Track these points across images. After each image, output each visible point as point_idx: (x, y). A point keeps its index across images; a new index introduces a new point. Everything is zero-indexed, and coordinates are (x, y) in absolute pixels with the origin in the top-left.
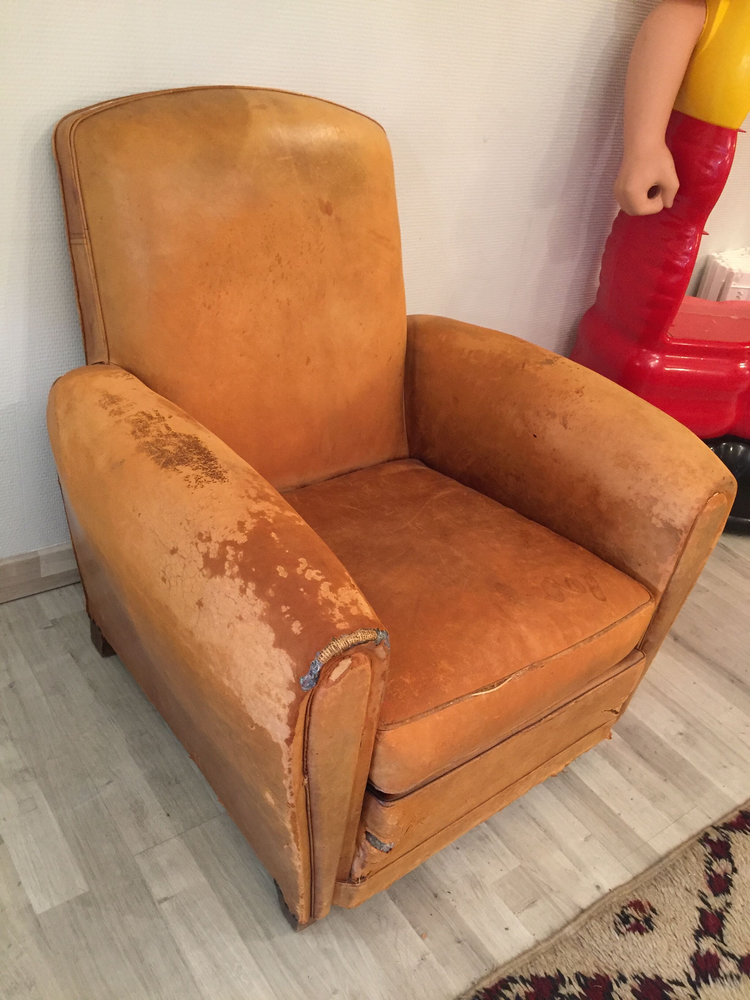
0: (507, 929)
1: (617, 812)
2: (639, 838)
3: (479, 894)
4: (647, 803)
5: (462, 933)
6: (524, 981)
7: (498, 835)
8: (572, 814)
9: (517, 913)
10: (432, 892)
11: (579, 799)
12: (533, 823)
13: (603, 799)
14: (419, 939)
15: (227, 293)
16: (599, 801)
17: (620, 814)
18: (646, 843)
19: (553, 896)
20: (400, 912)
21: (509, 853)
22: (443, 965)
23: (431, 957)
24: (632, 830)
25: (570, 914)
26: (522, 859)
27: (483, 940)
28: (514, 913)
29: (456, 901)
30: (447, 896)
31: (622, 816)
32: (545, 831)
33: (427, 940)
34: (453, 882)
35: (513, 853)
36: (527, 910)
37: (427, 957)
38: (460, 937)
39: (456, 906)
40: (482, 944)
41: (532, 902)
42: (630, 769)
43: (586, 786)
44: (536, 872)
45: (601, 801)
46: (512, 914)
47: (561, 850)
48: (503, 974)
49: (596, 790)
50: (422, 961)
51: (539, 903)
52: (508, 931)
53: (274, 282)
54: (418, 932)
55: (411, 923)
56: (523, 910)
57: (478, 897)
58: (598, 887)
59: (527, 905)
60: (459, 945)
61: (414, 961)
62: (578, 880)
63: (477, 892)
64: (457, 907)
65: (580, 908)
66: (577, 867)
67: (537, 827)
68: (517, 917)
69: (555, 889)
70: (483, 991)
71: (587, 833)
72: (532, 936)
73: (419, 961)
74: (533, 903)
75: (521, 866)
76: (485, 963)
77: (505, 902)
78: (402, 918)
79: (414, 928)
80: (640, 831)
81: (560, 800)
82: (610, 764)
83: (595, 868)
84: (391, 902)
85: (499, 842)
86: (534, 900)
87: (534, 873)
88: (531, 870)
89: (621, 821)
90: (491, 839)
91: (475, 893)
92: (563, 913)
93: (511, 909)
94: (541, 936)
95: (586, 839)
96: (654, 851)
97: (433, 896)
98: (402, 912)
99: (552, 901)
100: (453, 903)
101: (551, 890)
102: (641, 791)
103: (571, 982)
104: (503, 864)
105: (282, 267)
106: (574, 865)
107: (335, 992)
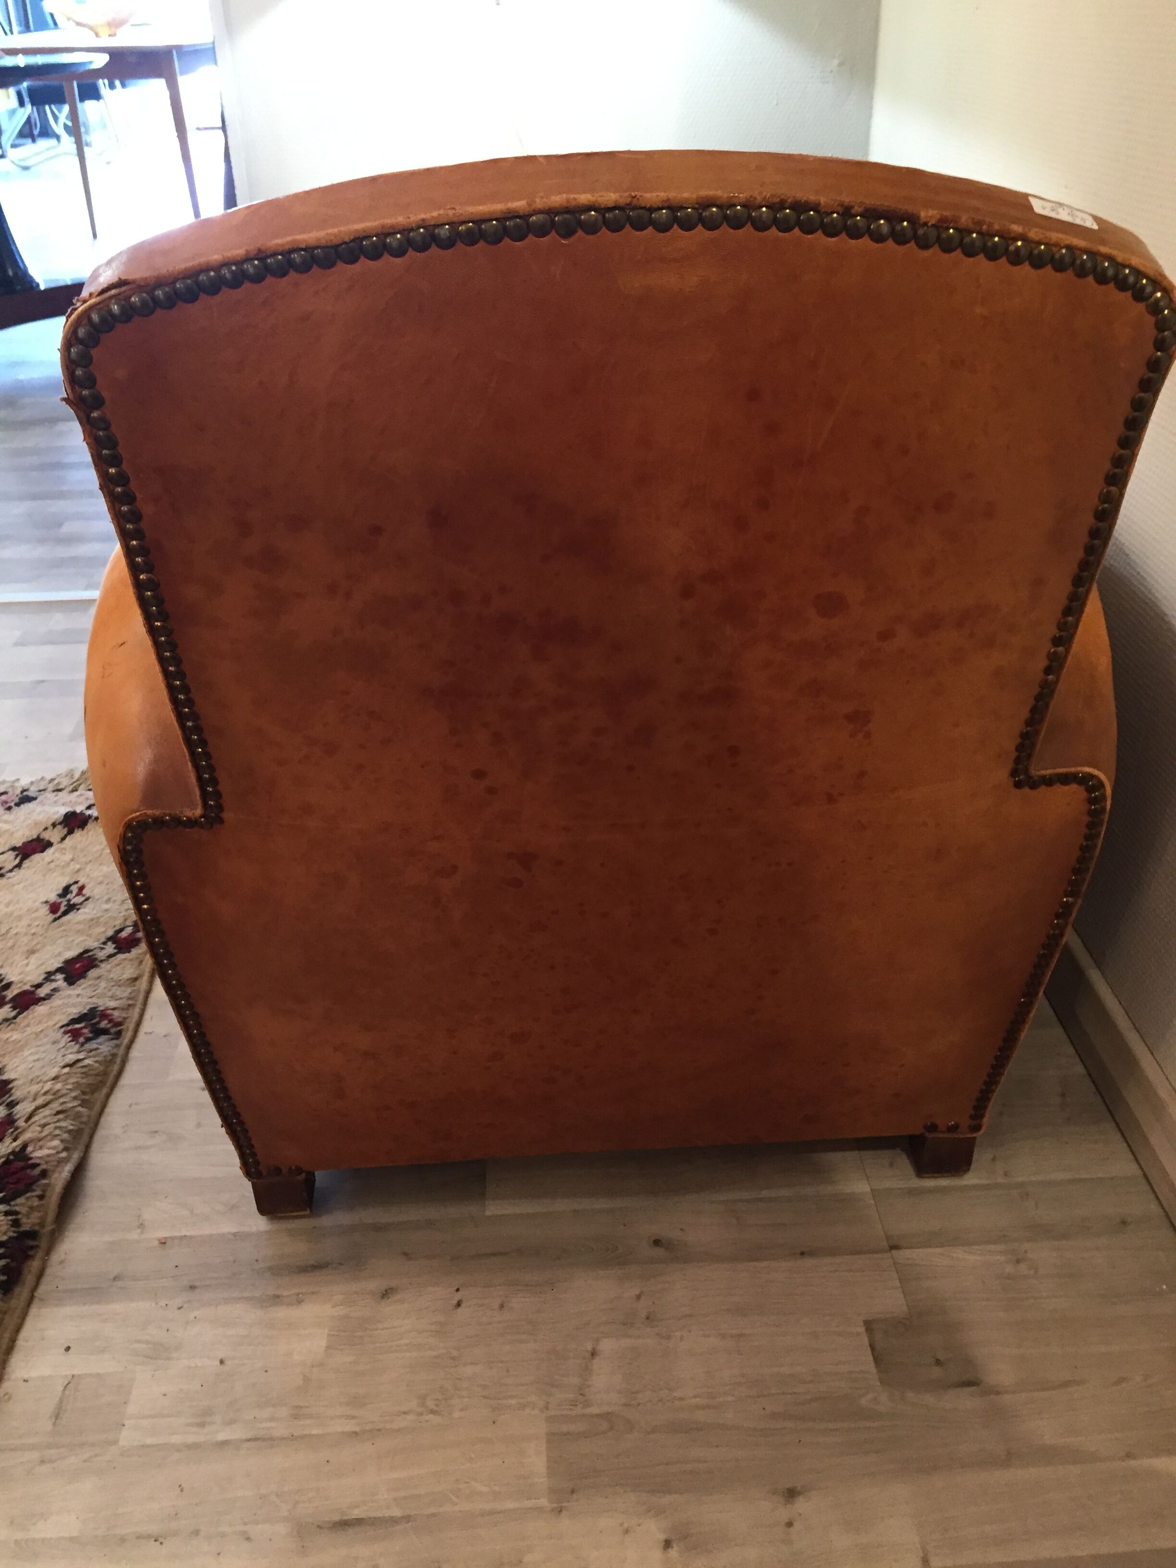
0: (68, 1349)
5: (121, 1288)
19: (35, 1455)
21: (149, 1441)
23: (134, 1235)
27: (86, 1309)
30: (178, 1302)
32: (122, 1540)
33: (156, 1243)
34: (187, 1323)
38: (119, 1284)
39: (157, 1304)
40: (85, 1304)
44: (85, 1461)
47: (72, 1539)
50: (140, 1222)
51: (47, 1426)
52: (63, 1350)
57: (139, 1342)
60: (112, 1276)
61: (148, 1215)
62: (12, 1522)
63: (144, 1346)
66: (27, 1540)
70: (31, 1253)
75: (115, 1442)
87: (87, 1455)
88: (96, 1456)
90: (194, 1429)
91: (147, 1342)
97: (197, 1284)
100: (163, 1303)
101: (43, 1462)
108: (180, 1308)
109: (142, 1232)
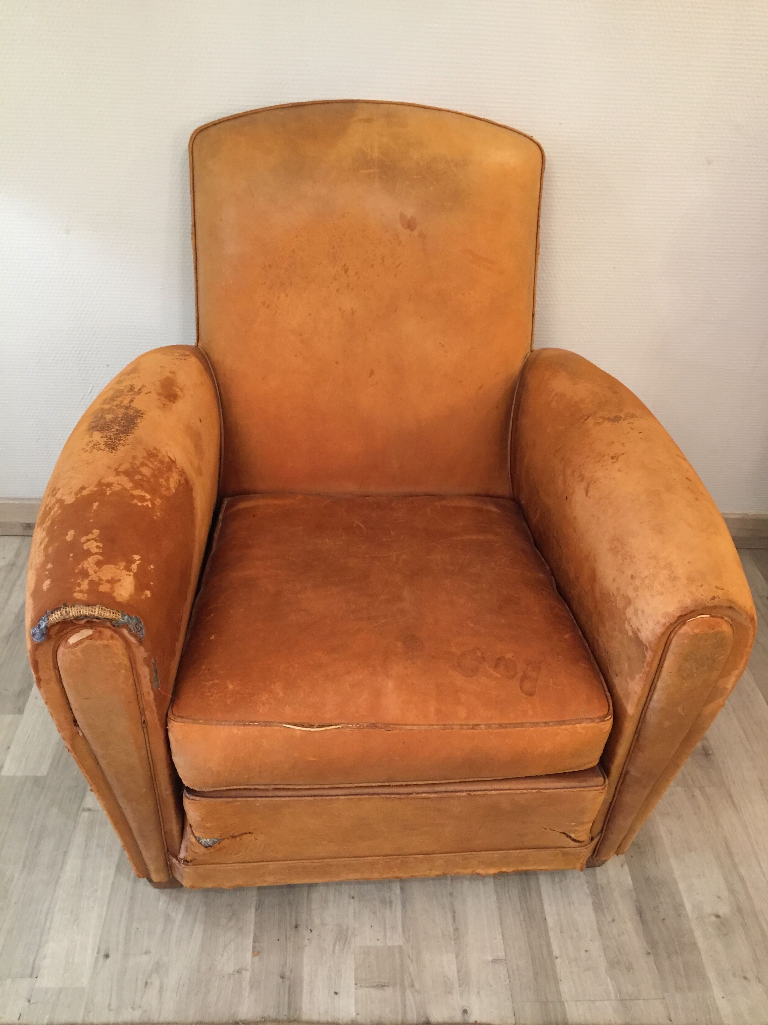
1: (556, 952)
2: (559, 993)
3: (337, 947)
4: (602, 965)
7: (404, 905)
8: (500, 930)
9: (359, 985)
10: (296, 921)
11: (522, 919)
12: (450, 915)
13: (551, 934)
14: (249, 955)
15: (287, 296)
16: (545, 932)
17: (557, 958)
18: (562, 1003)
20: (253, 922)
22: (251, 988)
24: (557, 981)
26: (408, 941)
28: (356, 984)
29: (309, 942)
31: (558, 961)
35: (403, 932)
36: (372, 989)
37: (244, 972)
41: (383, 984)
42: (613, 920)
43: (543, 912)
45: (547, 933)
46: (354, 983)
49: (550, 921)
53: (338, 290)
54: (254, 948)
55: (255, 935)
56: (368, 987)
58: (465, 1012)
59: (375, 984)
64: (306, 948)
67: (450, 921)
68: (356, 989)
69: (417, 986)
71: (501, 955)
72: (354, 1014)
73: (234, 971)
74: (383, 986)
76: (289, 1008)
77: (356, 969)
78: (251, 928)
79: (254, 941)
80: (564, 987)
81: (500, 909)
82: (593, 903)
83: (479, 992)
84: (253, 910)
85: (399, 914)
86: (386, 984)
89: (553, 965)
92: (405, 1013)
93: (356, 980)
94: (364, 1019)
95: (494, 961)
96: (564, 1013)
98: (256, 923)
99: (403, 995)
102: (605, 949)
104: (385, 935)
105: (348, 276)
106: (458, 976)
107: (147, 952)
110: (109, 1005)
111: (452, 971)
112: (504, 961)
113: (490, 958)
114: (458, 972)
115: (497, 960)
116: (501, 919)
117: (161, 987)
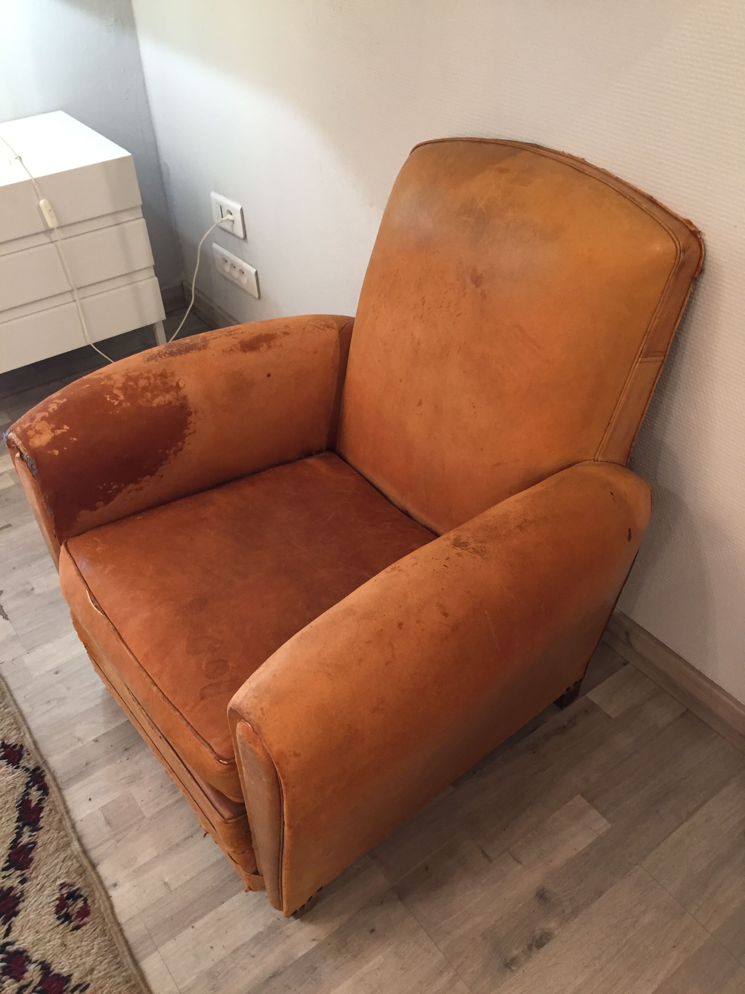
0: (90, 799)
1: (198, 925)
2: (163, 943)
3: (123, 781)
4: (206, 965)
5: (93, 766)
6: (40, 801)
7: (177, 801)
8: (195, 874)
9: (103, 809)
10: (129, 748)
11: (214, 885)
12: (187, 834)
13: (212, 913)
14: (94, 737)
16: (211, 907)
17: (193, 927)
18: (156, 949)
19: (112, 841)
20: (117, 725)
21: (158, 809)
22: (72, 753)
23: (80, 745)
24: (173, 937)
25: (94, 854)
26: (151, 819)
28: (102, 807)
29: (119, 763)
30: (124, 758)
31: (190, 930)
32: (178, 845)
33: (93, 742)
35: (157, 813)
36: (103, 818)
37: (80, 742)
38: (90, 765)
39: (116, 763)
40: (82, 780)
41: (110, 822)
42: (253, 956)
43: (228, 898)
44: (137, 830)
45: (211, 910)
46: (102, 805)
47: (156, 857)
48: (53, 789)
49: (225, 907)
50: (77, 739)
51: (109, 828)
54: (99, 737)
56: (104, 815)
57: (121, 780)
58: (115, 885)
59: (108, 818)
60: (84, 764)
61: (79, 734)
62: (125, 866)
63: (125, 780)
64: (114, 764)
65: (98, 864)
66: (137, 868)
67: (183, 837)
68: (99, 809)
69: (120, 844)
70: (43, 774)
71: (173, 887)
72: (80, 818)
73: (78, 737)
74: (109, 824)
75: (144, 817)
76: (66, 781)
77: (113, 801)
78: (113, 726)
79: (104, 734)
80: (170, 945)
81: (213, 865)
82: (259, 933)
83: (135, 886)
85: (170, 802)
86: (111, 825)
88: (140, 826)
89: (186, 927)
91: (124, 778)
92: (95, 848)
93: (105, 805)
94: (79, 826)
95: (165, 884)
96: (146, 956)
99: (108, 840)
100: (118, 761)
101: (118, 841)
102: (222, 961)
103: (30, 836)
104: (148, 803)
106: (140, 867)
107: (68, 689)
108: (128, 759)
109: (82, 742)
110: (27, 695)
111: (142, 860)
112: (170, 891)
113: (166, 880)
114: (144, 864)
115: (168, 885)
116: (204, 871)
117: (50, 710)
